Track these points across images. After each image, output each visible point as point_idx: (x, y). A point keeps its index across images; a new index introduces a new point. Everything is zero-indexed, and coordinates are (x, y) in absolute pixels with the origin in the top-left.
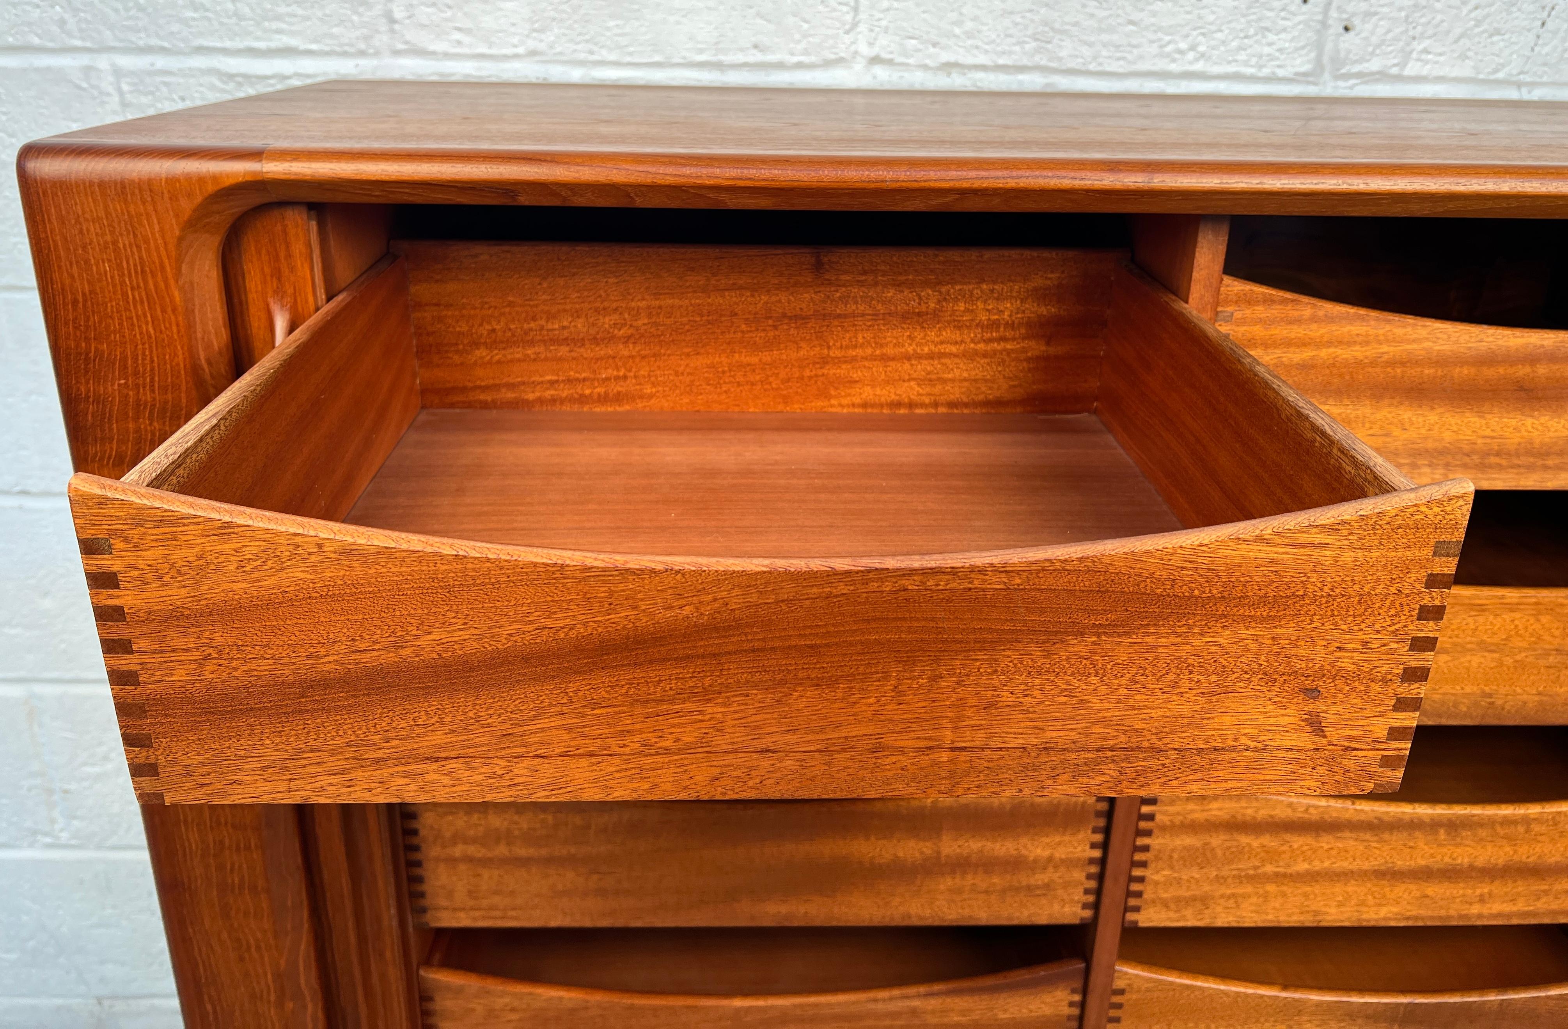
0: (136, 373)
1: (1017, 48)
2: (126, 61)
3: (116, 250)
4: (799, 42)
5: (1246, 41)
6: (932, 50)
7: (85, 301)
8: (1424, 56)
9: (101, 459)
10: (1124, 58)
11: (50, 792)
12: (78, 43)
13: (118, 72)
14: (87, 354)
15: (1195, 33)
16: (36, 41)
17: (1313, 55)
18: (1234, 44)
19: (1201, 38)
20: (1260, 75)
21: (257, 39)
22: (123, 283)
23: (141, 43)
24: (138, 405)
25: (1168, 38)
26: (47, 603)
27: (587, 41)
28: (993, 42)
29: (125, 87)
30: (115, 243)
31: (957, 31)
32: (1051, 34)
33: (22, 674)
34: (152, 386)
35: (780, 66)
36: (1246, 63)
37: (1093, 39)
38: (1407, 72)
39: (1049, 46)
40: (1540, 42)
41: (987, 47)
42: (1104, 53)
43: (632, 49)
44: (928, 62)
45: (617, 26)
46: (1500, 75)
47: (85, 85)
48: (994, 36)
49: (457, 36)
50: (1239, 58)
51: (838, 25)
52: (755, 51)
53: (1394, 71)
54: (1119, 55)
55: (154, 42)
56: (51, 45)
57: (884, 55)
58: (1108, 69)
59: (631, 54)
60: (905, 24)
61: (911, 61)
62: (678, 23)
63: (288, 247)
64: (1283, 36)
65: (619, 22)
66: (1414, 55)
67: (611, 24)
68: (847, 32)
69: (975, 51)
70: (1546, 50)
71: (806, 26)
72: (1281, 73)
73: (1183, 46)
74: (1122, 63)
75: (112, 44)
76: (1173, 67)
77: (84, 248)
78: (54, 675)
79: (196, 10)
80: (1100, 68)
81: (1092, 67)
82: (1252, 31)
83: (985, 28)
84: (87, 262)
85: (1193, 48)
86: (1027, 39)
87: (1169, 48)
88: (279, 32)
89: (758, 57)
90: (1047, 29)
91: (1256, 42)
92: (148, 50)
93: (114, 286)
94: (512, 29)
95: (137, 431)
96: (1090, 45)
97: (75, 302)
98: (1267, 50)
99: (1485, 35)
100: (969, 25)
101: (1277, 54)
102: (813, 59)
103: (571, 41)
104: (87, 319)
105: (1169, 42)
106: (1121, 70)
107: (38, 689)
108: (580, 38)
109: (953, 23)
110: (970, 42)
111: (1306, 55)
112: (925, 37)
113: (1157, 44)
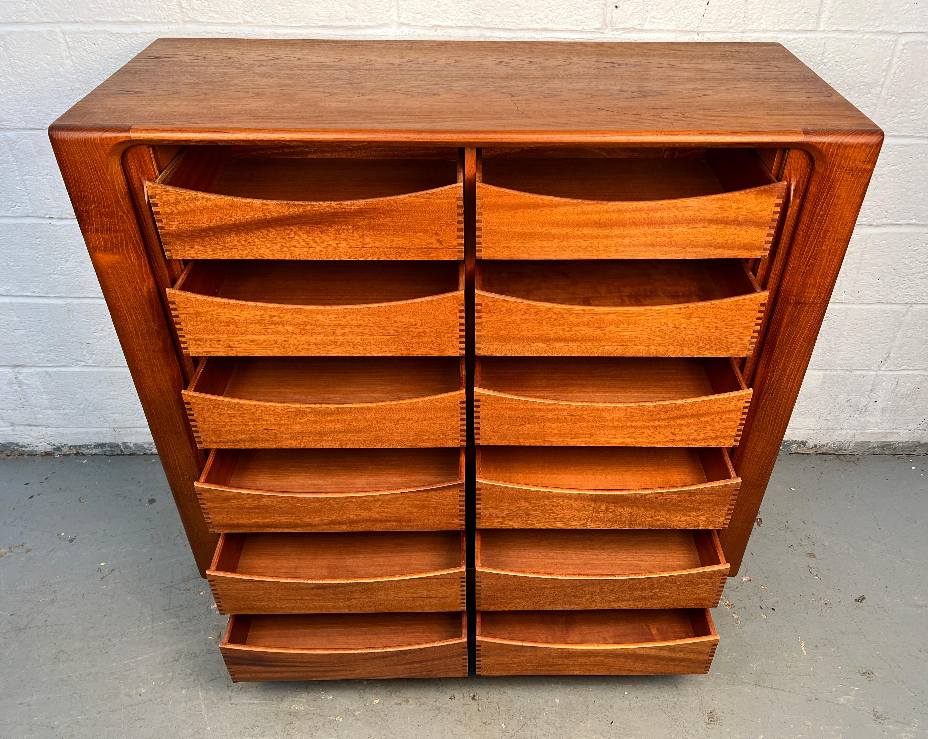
0: (98, 203)
1: (466, 18)
2: (66, 28)
3: (86, 163)
4: (366, 16)
5: (570, 13)
6: (427, 19)
7: (78, 179)
8: (653, 20)
9: (91, 230)
10: (515, 22)
12: (45, 20)
13: (63, 32)
14: (81, 197)
15: (547, 10)
16: (26, 19)
17: (601, 20)
18: (565, 15)
19: (549, 12)
20: (578, 29)
21: (123, 17)
22: (90, 173)
23: (72, 19)
24: (101, 213)
25: (534, 13)
27: (270, 16)
28: (455, 15)
29: (68, 39)
30: (85, 160)
31: (438, 10)
32: (481, 11)
33: (62, 294)
34: (104, 207)
35: (359, 27)
36: (571, 24)
37: (500, 13)
38: (644, 28)
39: (480, 17)
40: (707, 12)
41: (452, 18)
42: (506, 20)
43: (291, 20)
44: (425, 24)
45: (283, 9)
46: (688, 28)
47: (50, 39)
48: (455, 13)
49: (213, 15)
50: (567, 21)
51: (383, 8)
52: (347, 20)
53: (639, 27)
55: (78, 19)
56: (32, 21)
57: (405, 22)
58: (508, 27)
59: (291, 22)
60: (414, 7)
61: (418, 24)
62: (311, 8)
63: (143, 158)
64: (587, 11)
65: (285, 7)
66: (648, 20)
67: (280, 8)
68: (388, 11)
69: (447, 19)
70: (709, 16)
71: (368, 9)
72: (587, 28)
73: (542, 16)
74: (514, 24)
75: (60, 20)
76: (538, 26)
77: (75, 162)
80: (504, 27)
81: (500, 26)
82: (572, 10)
83: (450, 9)
84: (77, 167)
85: (546, 17)
86: (470, 14)
87: (536, 17)
88: (132, 13)
89: (349, 23)
90: (478, 9)
91: (575, 14)
92: (76, 22)
93: (87, 174)
94: (236, 11)
95: (102, 221)
96: (499, 16)
97: (75, 180)
98: (579, 18)
99: (681, 9)
100: (443, 7)
101: (585, 20)
102: (373, 24)
104: (80, 185)
105: (535, 14)
106: (514, 28)
108: (267, 15)
109: (435, 7)
110: (444, 15)
111: (598, 20)
112: (424, 13)
113: (530, 15)
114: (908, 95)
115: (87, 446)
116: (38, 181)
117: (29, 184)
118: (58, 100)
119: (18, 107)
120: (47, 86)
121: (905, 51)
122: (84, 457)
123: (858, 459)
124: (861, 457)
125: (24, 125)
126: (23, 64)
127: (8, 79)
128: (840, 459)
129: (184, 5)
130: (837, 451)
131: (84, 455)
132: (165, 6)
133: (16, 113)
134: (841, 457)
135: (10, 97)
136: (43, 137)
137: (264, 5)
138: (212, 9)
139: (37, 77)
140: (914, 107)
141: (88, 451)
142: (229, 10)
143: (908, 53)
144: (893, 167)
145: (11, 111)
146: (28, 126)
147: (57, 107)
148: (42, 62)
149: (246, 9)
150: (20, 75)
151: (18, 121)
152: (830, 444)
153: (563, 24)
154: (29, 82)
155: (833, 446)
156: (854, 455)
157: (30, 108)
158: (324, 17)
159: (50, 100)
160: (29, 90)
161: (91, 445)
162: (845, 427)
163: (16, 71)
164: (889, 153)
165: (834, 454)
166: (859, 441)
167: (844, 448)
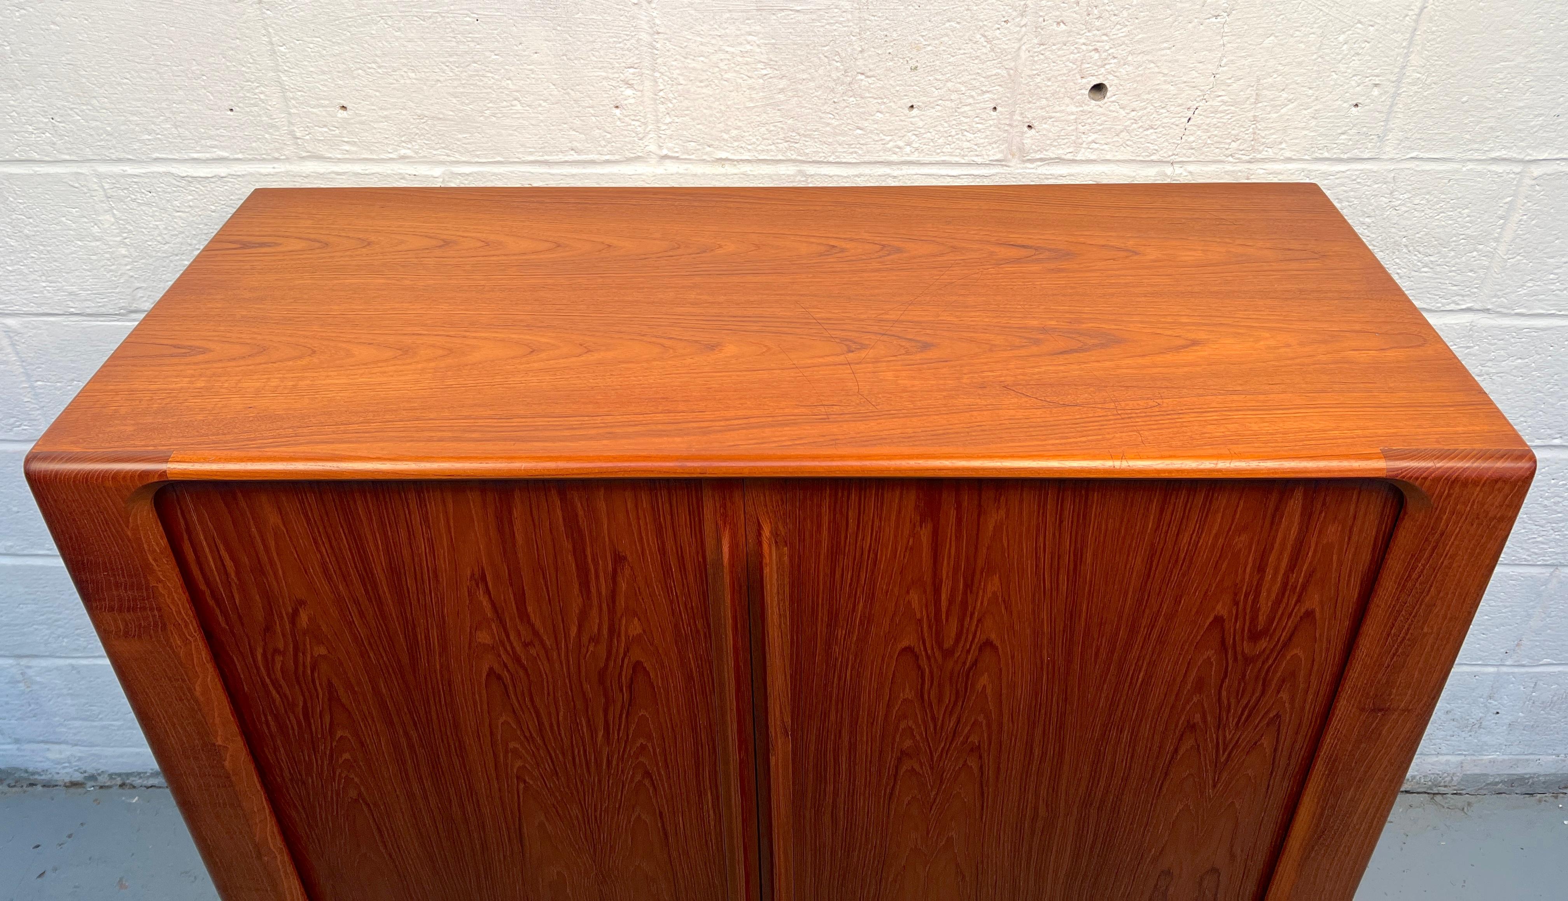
0: (113, 569)
1: (773, 147)
2: (102, 168)
3: (90, 515)
4: (605, 146)
5: (950, 138)
6: (708, 149)
9: (101, 608)
10: (856, 153)
12: (67, 157)
13: (99, 176)
15: (910, 134)
16: (37, 157)
17: (1003, 148)
18: (941, 141)
19: (914, 137)
20: (963, 161)
21: (198, 152)
22: (97, 529)
23: (113, 157)
24: (118, 584)
25: (888, 138)
27: (443, 148)
28: (754, 143)
29: (107, 186)
30: (88, 511)
31: (726, 136)
32: (798, 137)
34: (122, 574)
35: (593, 162)
36: (951, 154)
37: (830, 140)
38: (1078, 158)
39: (797, 146)
40: (1187, 132)
41: (750, 147)
42: (840, 149)
43: (478, 153)
44: (705, 157)
45: (465, 137)
46: (1153, 158)
47: (77, 185)
48: (754, 140)
49: (347, 147)
50: (944, 150)
51: (634, 135)
52: (572, 152)
53: (1069, 156)
54: (852, 150)
55: (123, 155)
56: (47, 159)
57: (670, 154)
58: (844, 160)
59: (478, 156)
60: (685, 133)
61: (693, 157)
62: (511, 135)
64: (978, 135)
66: (1084, 145)
67: (460, 136)
68: (641, 139)
69: (742, 150)
70: (1191, 138)
71: (609, 136)
72: (979, 160)
73: (901, 144)
74: (855, 155)
75: (91, 157)
76: (894, 158)
77: (71, 512)
79: (150, 134)
80: (837, 160)
81: (831, 159)
82: (953, 132)
83: (746, 134)
84: (74, 520)
85: (909, 144)
86: (779, 141)
87: (891, 144)
88: (213, 147)
89: (576, 157)
90: (794, 134)
91: (958, 139)
92: (120, 160)
93: (92, 531)
94: (386, 141)
95: (119, 595)
96: (829, 144)
97: (71, 538)
98: (966, 145)
99: (1141, 130)
100: (734, 133)
101: (976, 147)
102: (617, 157)
103: (431, 148)
104: (79, 546)
105: (891, 141)
106: (855, 161)
108: (438, 146)
109: (721, 131)
110: (736, 144)
111: (998, 147)
112: (702, 141)
113: (880, 143)
114: (1545, 253)
115: (139, 774)
116: (56, 389)
117: (43, 393)
118: (89, 273)
119: (24, 283)
120: (72, 253)
121: (1537, 188)
122: (134, 791)
123: (1469, 804)
124: (1472, 799)
125: (34, 310)
126: (31, 220)
127: (7, 242)
128: (1436, 804)
129: (298, 134)
130: (1431, 788)
131: (134, 787)
132: (267, 136)
133: (20, 292)
134: (1438, 798)
135: (10, 268)
136: (65, 326)
137: (433, 132)
138: (346, 139)
139: (54, 240)
140: (1556, 271)
141: (140, 781)
142: (373, 140)
143: (1543, 190)
144: (1520, 361)
145: (13, 289)
146: (40, 311)
147: (88, 283)
148: (64, 219)
149: (403, 139)
150: (27, 237)
151: (24, 304)
152: (1418, 778)
153: (938, 154)
154: (41, 248)
155: (1422, 781)
156: (1460, 794)
157: (44, 284)
158: (534, 148)
159: (77, 273)
160: (42, 258)
161: (146, 773)
162: (1445, 752)
163: (20, 232)
164: (1513, 340)
165: (1425, 793)
166: (1468, 772)
167: (1442, 784)
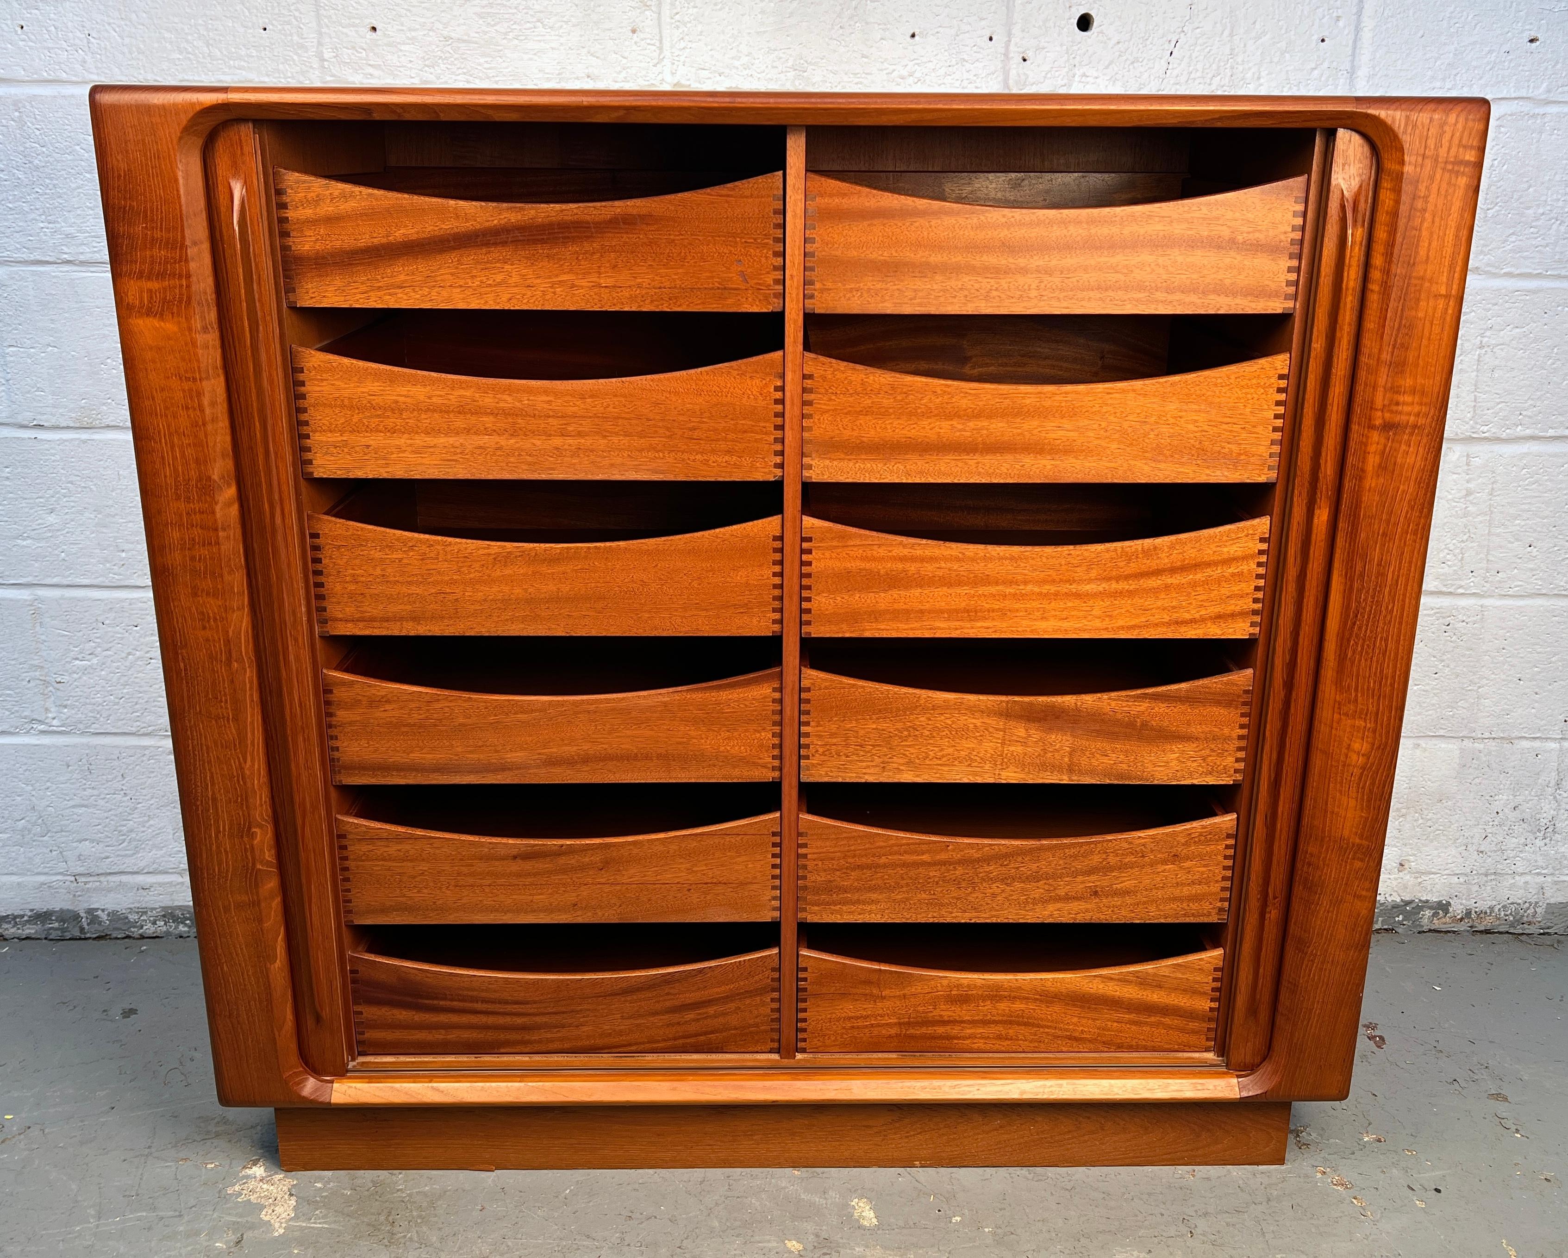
5: (950, 68)
6: (718, 78)
8: (1084, 79)
10: (861, 84)
11: (46, 683)
15: (911, 64)
16: (64, 76)
17: (1000, 78)
18: (942, 71)
19: (915, 69)
21: (224, 73)
25: (892, 68)
26: (52, 519)
27: (465, 74)
28: (764, 72)
31: (737, 63)
32: (806, 65)
33: (29, 579)
36: (952, 86)
37: (836, 70)
39: (805, 74)
40: (1171, 66)
41: (759, 76)
42: (846, 80)
43: (497, 79)
44: (715, 87)
45: (486, 62)
48: (764, 68)
49: (371, 70)
50: (945, 83)
52: (588, 79)
54: (857, 80)
56: (74, 79)
57: (682, 82)
60: (698, 59)
61: (704, 86)
62: (531, 59)
64: (977, 64)
65: (489, 59)
66: (1076, 79)
67: (482, 60)
69: (750, 79)
70: (1175, 73)
71: (624, 61)
73: (903, 75)
78: (55, 580)
79: (181, 53)
82: (954, 62)
83: (756, 61)
85: (911, 75)
86: (788, 69)
88: (240, 68)
89: (592, 84)
91: (958, 69)
94: (410, 65)
96: (835, 73)
98: (966, 75)
99: (1127, 63)
100: (745, 60)
101: (973, 81)
102: (631, 85)
103: (453, 73)
105: (893, 73)
107: (42, 592)
108: (460, 71)
109: (733, 58)
110: (745, 72)
111: (996, 78)
112: (713, 68)
113: (885, 72)
115: (15, 917)
116: (30, 356)
117: (13, 362)
118: (91, 212)
119: (21, 224)
120: (79, 187)
121: (1502, 129)
123: (1559, 942)
124: (1562, 938)
125: (25, 256)
126: (44, 149)
127: (14, 174)
128: (1521, 941)
129: (326, 56)
130: (1512, 925)
133: (15, 234)
134: (1523, 938)
135: (10, 205)
136: (54, 277)
137: (456, 56)
138: (371, 63)
139: (63, 172)
142: (398, 64)
143: (1508, 132)
145: (8, 231)
146: (32, 257)
147: (88, 224)
148: (78, 148)
149: (427, 63)
150: (37, 168)
151: (17, 249)
152: (1496, 910)
153: (940, 85)
154: (48, 181)
155: (1503, 913)
156: (1548, 934)
157: (42, 225)
158: (552, 74)
159: (79, 212)
160: (46, 194)
161: (23, 916)
162: (1520, 870)
163: (30, 162)
165: (1507, 932)
166: (1552, 901)
167: (1525, 919)
